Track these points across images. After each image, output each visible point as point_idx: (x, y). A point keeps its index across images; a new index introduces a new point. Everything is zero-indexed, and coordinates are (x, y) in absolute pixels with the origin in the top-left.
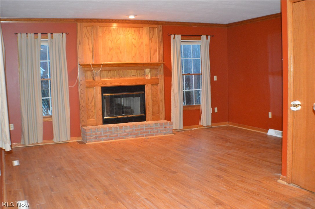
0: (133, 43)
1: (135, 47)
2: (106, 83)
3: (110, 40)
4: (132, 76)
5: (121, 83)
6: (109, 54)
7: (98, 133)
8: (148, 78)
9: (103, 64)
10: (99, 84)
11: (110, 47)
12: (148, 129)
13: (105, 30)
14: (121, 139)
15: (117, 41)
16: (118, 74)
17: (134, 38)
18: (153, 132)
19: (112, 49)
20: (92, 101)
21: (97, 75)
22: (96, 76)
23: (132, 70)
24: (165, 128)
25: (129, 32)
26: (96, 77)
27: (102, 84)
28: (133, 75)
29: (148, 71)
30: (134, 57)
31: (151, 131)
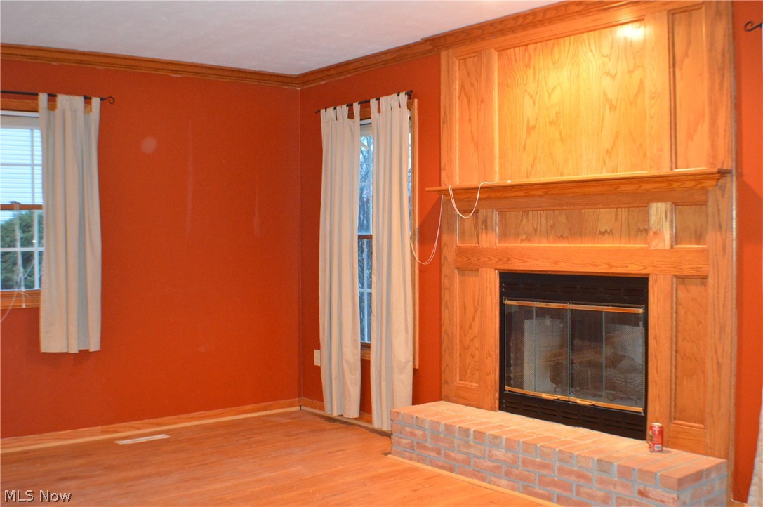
0: (605, 94)
1: (613, 107)
2: (509, 260)
3: (529, 94)
4: (601, 233)
5: (556, 262)
6: (524, 148)
7: (419, 433)
8: (661, 247)
9: (484, 189)
10: (490, 259)
11: (528, 122)
12: (571, 473)
13: (516, 60)
14: (479, 479)
15: (550, 96)
16: (552, 226)
17: (608, 73)
18: (590, 496)
19: (534, 128)
20: (473, 319)
21: (486, 229)
22: (484, 231)
23: (602, 210)
24: (642, 494)
25: (592, 51)
26: (484, 235)
27: (500, 260)
28: (603, 230)
29: (658, 211)
30: (608, 152)
31: (582, 490)
